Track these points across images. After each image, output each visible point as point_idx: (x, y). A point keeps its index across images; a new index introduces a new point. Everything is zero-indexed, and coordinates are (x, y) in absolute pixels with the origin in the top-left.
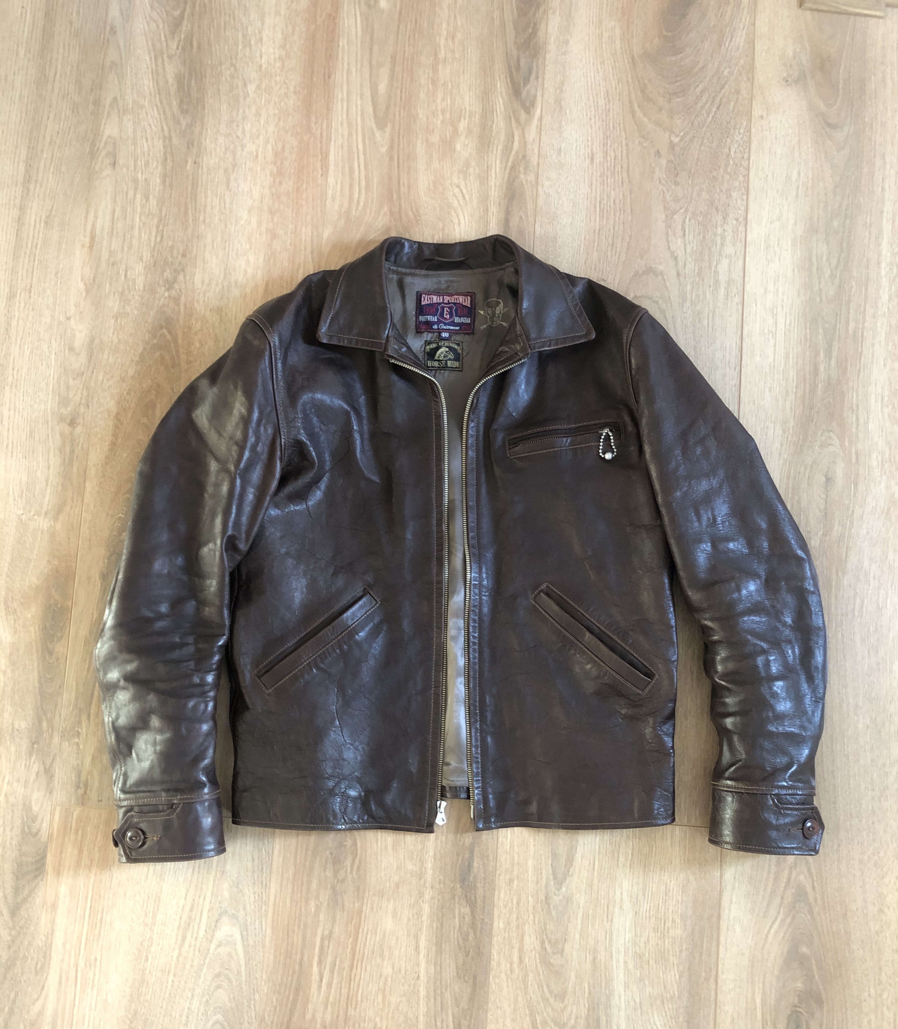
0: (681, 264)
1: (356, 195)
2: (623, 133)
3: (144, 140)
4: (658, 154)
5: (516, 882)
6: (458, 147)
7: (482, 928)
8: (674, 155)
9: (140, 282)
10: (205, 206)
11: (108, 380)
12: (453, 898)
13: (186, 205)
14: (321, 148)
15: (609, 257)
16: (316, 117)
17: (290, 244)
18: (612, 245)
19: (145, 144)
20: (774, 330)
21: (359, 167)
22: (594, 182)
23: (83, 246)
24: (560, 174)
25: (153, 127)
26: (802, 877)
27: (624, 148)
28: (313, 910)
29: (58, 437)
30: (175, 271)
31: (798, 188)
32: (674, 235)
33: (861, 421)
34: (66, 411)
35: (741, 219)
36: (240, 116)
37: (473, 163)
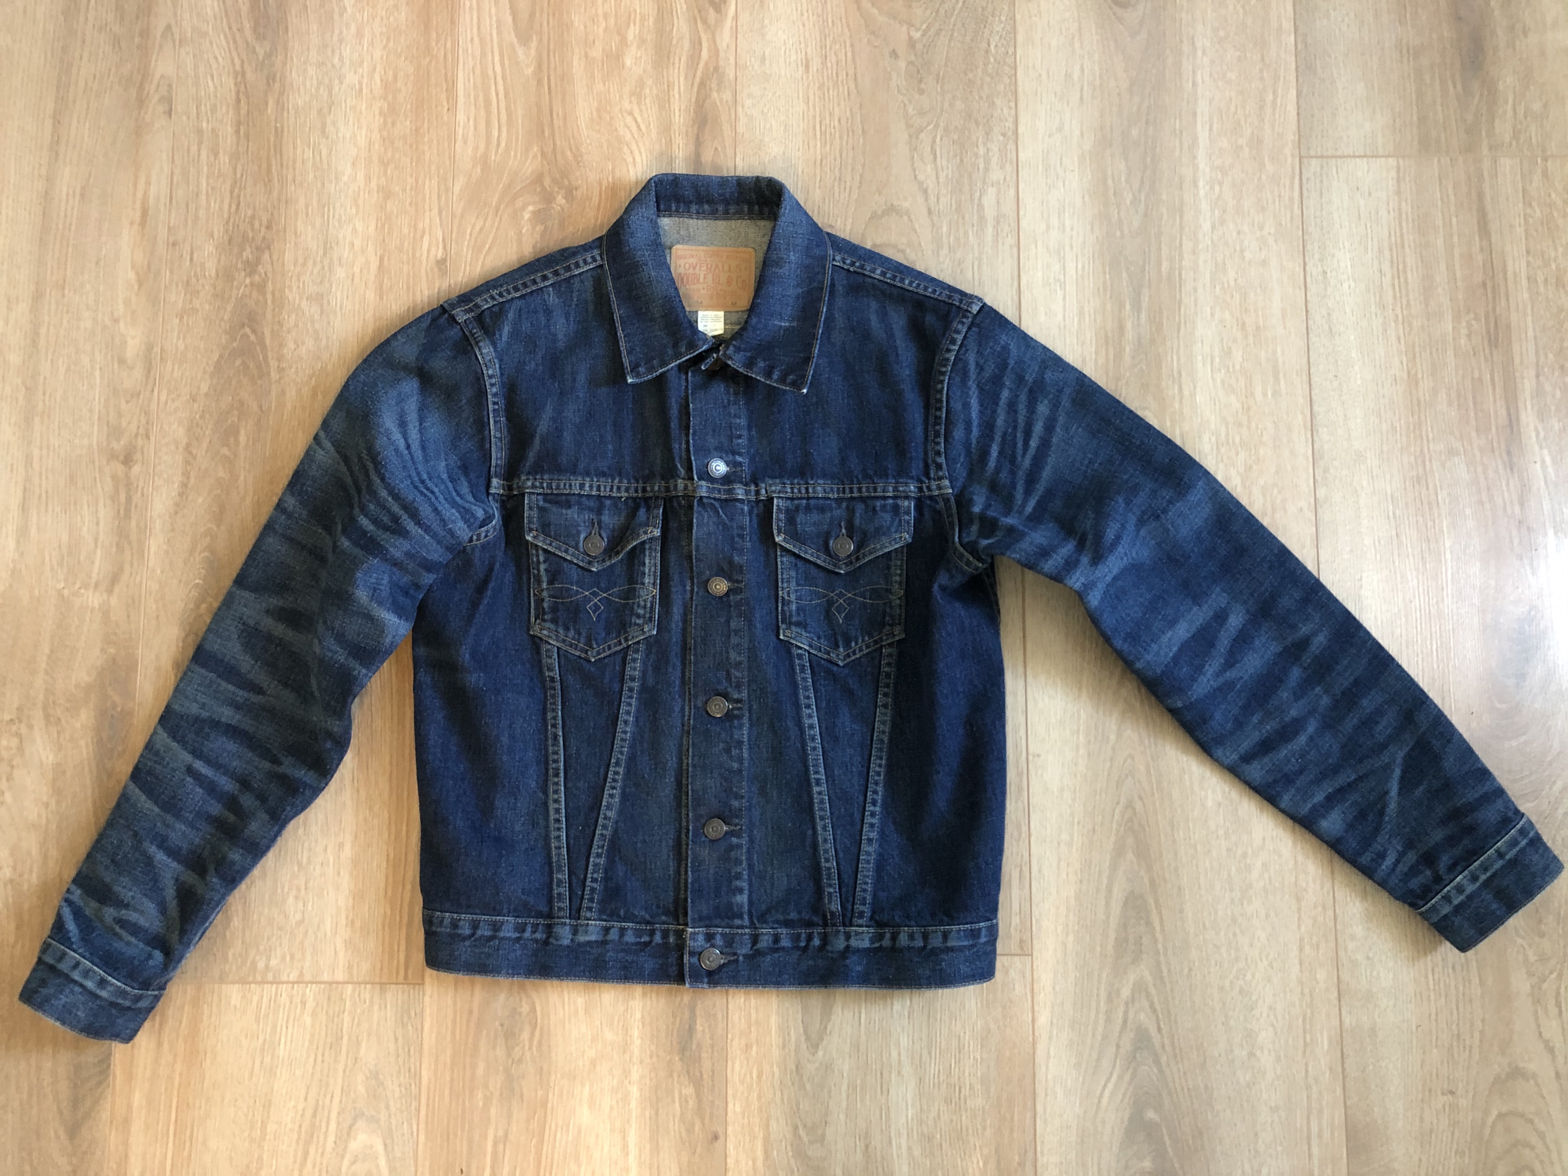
0: (932, 199)
1: (495, 133)
2: (846, 30)
3: (209, 77)
4: (894, 54)
5: (754, 1048)
6: (628, 62)
7: (712, 1114)
8: (915, 55)
9: (211, 267)
10: (294, 161)
11: (173, 400)
12: (671, 1075)
13: (268, 159)
14: (446, 74)
15: (836, 195)
16: (437, 34)
17: (410, 204)
18: (840, 179)
19: (210, 83)
20: (1062, 277)
21: (497, 95)
22: (811, 97)
23: (132, 223)
24: (765, 89)
25: (220, 60)
26: (1142, 1016)
27: (849, 49)
28: (481, 1104)
29: (109, 480)
30: (258, 249)
31: (1082, 89)
32: (922, 159)
33: (1186, 392)
34: (118, 446)
35: (1010, 134)
36: (335, 38)
37: (649, 82)
